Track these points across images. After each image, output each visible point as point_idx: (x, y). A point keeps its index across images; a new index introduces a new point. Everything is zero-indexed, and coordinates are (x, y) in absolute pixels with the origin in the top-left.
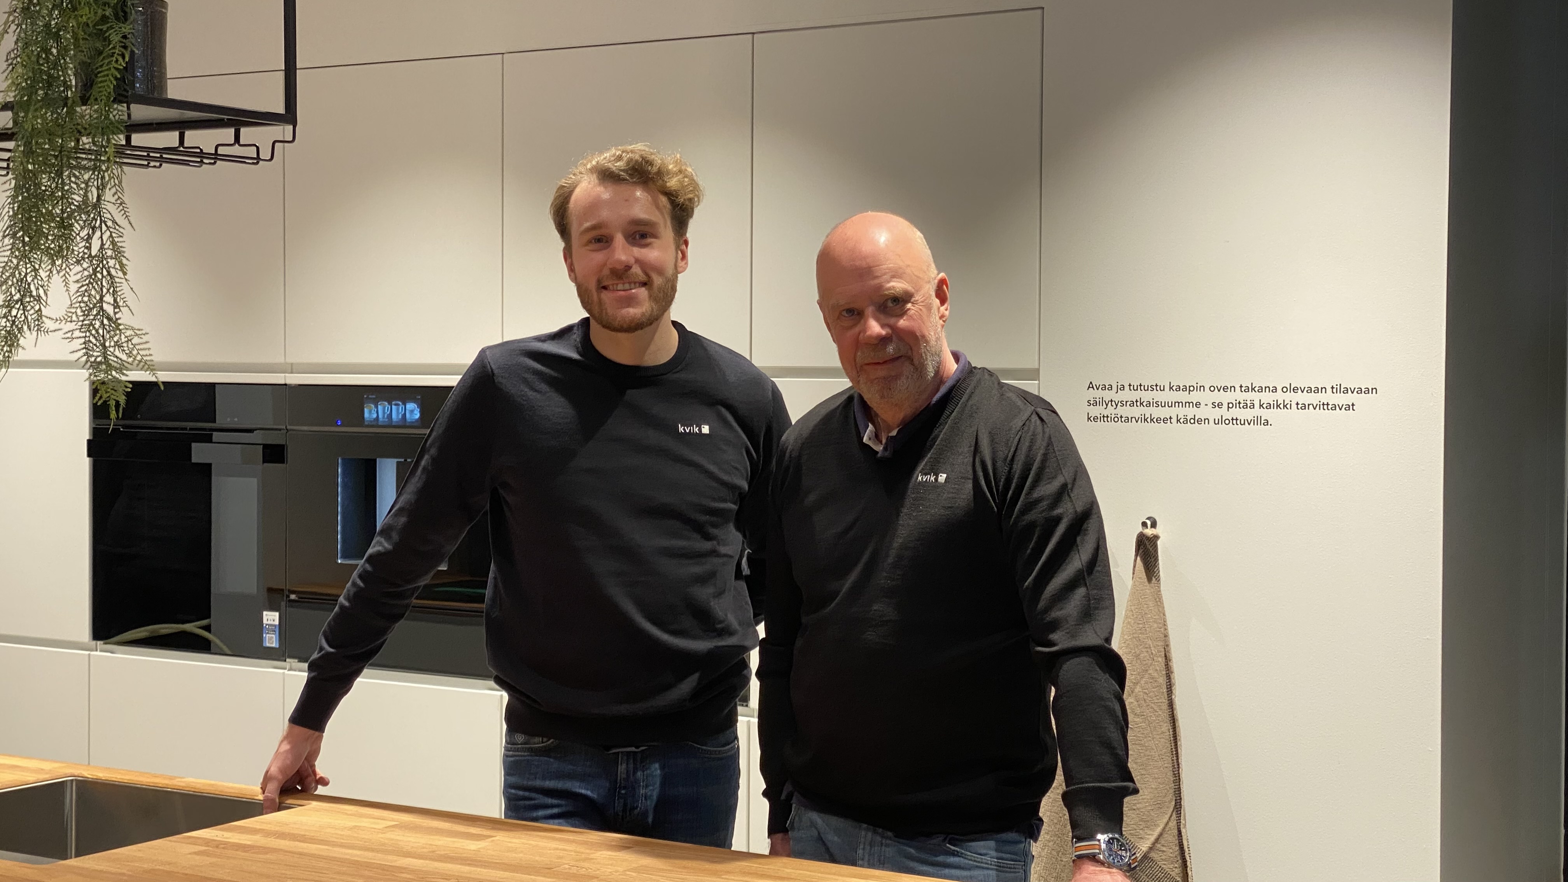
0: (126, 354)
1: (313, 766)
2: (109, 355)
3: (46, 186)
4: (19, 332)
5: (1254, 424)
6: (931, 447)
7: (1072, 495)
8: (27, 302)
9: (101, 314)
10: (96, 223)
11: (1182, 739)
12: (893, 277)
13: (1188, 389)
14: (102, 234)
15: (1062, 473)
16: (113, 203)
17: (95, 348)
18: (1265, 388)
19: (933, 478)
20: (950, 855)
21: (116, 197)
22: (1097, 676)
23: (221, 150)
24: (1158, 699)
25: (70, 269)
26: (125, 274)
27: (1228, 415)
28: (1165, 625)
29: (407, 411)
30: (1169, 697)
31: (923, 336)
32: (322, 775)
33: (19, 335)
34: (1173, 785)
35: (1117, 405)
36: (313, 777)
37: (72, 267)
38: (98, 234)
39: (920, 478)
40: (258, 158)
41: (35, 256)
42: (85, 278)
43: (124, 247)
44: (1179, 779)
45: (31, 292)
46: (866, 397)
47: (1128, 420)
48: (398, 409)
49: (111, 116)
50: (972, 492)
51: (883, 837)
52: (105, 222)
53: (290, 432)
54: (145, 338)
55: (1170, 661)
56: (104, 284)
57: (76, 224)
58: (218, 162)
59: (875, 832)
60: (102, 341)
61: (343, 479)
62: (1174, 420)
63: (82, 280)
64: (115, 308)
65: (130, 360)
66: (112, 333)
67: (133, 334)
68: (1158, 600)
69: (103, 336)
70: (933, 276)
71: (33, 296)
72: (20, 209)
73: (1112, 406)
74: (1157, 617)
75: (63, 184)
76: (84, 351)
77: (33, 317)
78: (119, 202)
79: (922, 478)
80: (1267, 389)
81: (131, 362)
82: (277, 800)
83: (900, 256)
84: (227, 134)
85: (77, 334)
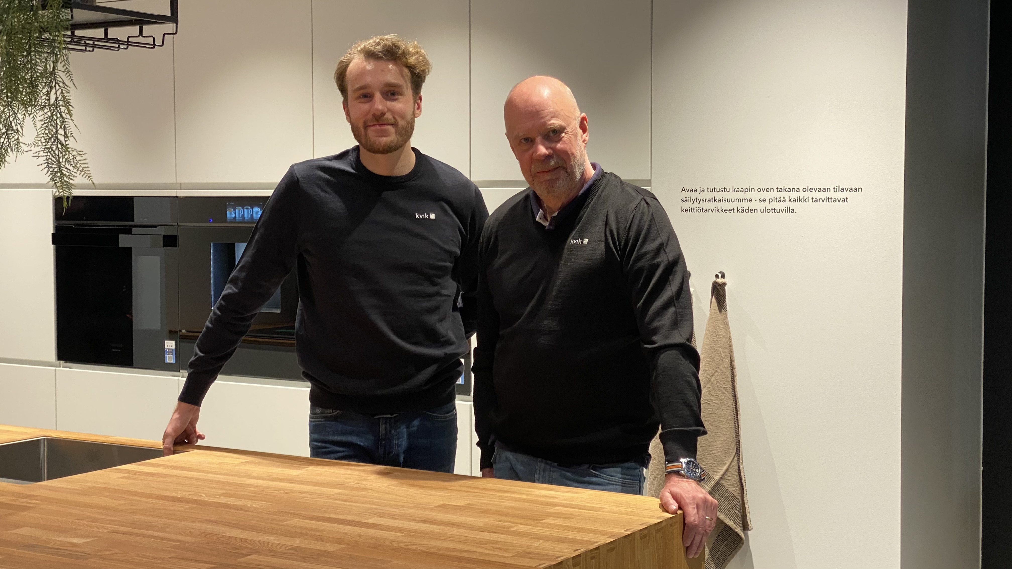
0: (73, 166)
1: (195, 428)
2: (62, 167)
3: (20, 61)
4: (6, 153)
5: (785, 212)
6: (579, 222)
7: (666, 250)
8: (10, 134)
9: (57, 141)
10: (52, 84)
11: (741, 410)
12: (553, 117)
13: (744, 191)
14: (56, 91)
15: (660, 236)
16: (63, 72)
17: (53, 163)
18: (792, 189)
19: (580, 242)
20: (592, 477)
21: (65, 67)
22: (681, 362)
23: (130, 40)
24: (726, 386)
25: (36, 113)
26: (71, 116)
27: (769, 207)
28: (730, 339)
29: (254, 213)
30: (732, 384)
31: (573, 154)
32: (201, 433)
33: (5, 155)
34: (735, 439)
35: (700, 202)
36: (195, 434)
37: (38, 112)
38: (54, 91)
39: (572, 242)
40: (154, 44)
41: (15, 105)
42: (46, 119)
43: (70, 100)
44: (739, 435)
45: (12, 127)
46: (538, 193)
47: (707, 210)
48: (248, 212)
49: (61, 16)
50: (604, 249)
51: (551, 466)
52: (58, 84)
53: (180, 227)
54: (84, 157)
55: (733, 361)
56: (58, 122)
57: (40, 85)
58: (130, 47)
59: (546, 463)
60: (57, 159)
61: (214, 256)
62: (736, 210)
63: (44, 120)
64: (65, 138)
65: (75, 170)
66: (64, 153)
67: (77, 154)
68: (725, 323)
69: (58, 155)
70: (578, 115)
71: (14, 130)
72: (5, 75)
73: (697, 202)
74: (725, 334)
75: (31, 59)
76: (46, 164)
77: (14, 143)
78: (67, 71)
79: (573, 242)
80: (794, 190)
81: (76, 172)
82: (172, 449)
83: (556, 104)
84: (135, 30)
85: (42, 154)
